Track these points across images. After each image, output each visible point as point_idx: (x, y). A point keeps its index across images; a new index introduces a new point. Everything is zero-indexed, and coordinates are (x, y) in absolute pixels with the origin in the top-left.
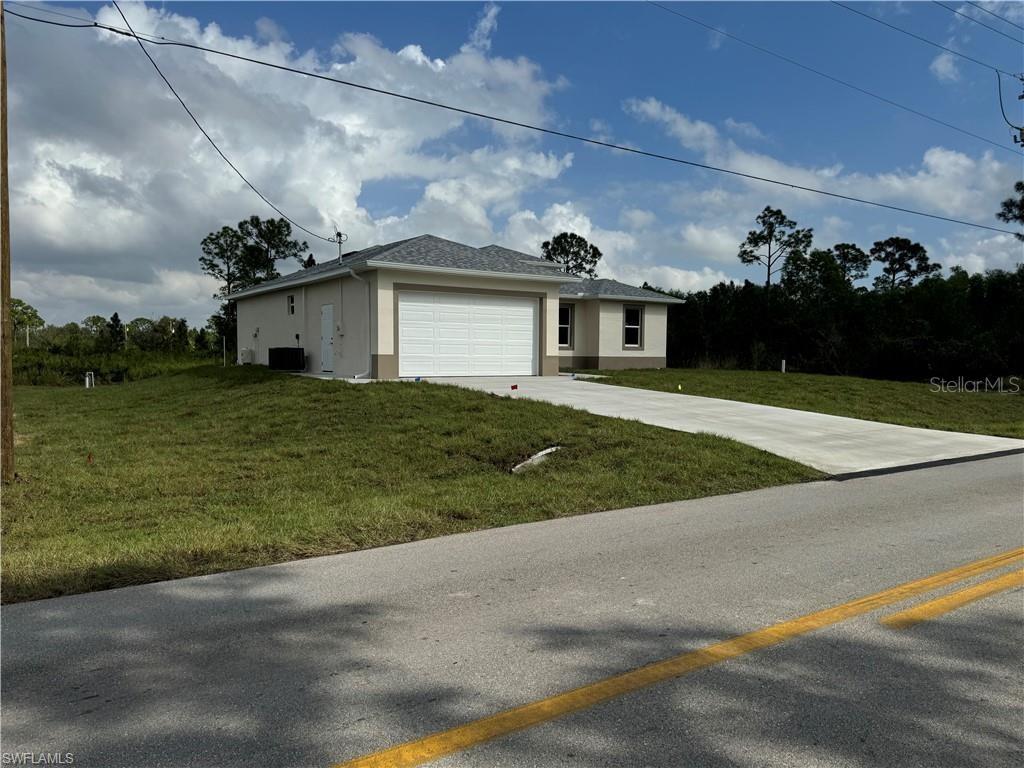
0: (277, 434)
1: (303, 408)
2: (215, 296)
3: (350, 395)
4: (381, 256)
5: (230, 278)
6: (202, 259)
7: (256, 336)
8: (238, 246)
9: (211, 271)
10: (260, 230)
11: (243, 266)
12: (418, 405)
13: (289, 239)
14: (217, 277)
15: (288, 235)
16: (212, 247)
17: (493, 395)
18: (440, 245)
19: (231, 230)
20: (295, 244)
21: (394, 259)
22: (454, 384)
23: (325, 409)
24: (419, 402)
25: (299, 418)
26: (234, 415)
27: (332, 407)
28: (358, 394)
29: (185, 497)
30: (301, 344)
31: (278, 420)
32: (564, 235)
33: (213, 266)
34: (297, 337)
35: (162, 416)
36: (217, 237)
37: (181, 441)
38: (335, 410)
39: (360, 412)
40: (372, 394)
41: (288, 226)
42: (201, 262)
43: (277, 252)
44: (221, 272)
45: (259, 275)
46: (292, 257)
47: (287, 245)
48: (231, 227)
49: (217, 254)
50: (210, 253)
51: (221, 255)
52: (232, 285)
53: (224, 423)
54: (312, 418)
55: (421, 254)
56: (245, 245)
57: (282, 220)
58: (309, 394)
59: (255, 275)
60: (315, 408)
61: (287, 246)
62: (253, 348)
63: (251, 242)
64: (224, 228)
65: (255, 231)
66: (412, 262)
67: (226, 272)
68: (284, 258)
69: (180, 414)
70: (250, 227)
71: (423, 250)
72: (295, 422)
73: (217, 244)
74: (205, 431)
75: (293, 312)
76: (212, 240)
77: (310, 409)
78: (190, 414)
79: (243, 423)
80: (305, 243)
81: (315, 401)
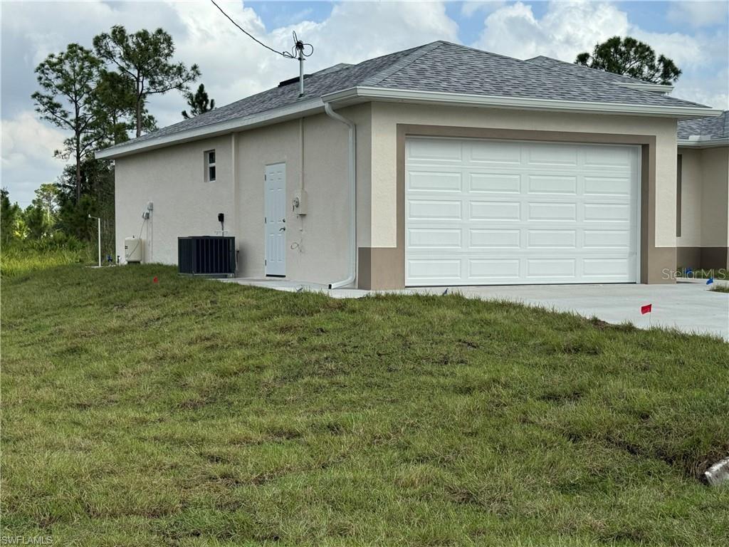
0: (234, 389)
1: (265, 341)
2: (57, 152)
3: (339, 320)
4: (377, 79)
5: (79, 124)
6: (36, 95)
7: (147, 216)
8: (90, 74)
9: (49, 114)
10: (127, 48)
11: (98, 105)
12: (468, 339)
13: (171, 61)
14: (59, 124)
15: (168, 55)
16: (52, 76)
17: (595, 321)
18: (465, 57)
19: (81, 49)
20: (180, 70)
21: (399, 83)
22: (513, 300)
23: (306, 345)
24: (467, 333)
25: (266, 361)
26: (149, 353)
27: (317, 341)
28: (352, 319)
29: (133, 519)
30: (228, 232)
31: (229, 364)
32: (614, 42)
33: (53, 107)
34: (221, 218)
35: (28, 353)
36: (61, 61)
37: (76, 401)
38: (324, 348)
39: (369, 350)
40: (377, 317)
41: (168, 41)
42: (35, 101)
43: (152, 83)
44: (66, 115)
45: (121, 120)
46: (176, 90)
47: (167, 71)
48: (81, 45)
49: (60, 87)
50: (48, 86)
51: (66, 88)
52: (82, 136)
53: (138, 367)
54: (288, 361)
55: (438, 73)
56: (104, 74)
57: (160, 31)
58: (268, 316)
59: (115, 118)
60: (287, 344)
61: (167, 73)
62: (144, 238)
63: (112, 67)
64: (71, 47)
65: (119, 50)
66: (429, 87)
67: (73, 116)
68: (163, 91)
69: (55, 349)
70: (111, 44)
71: (440, 67)
72: (260, 368)
73: (60, 71)
74: (111, 382)
75: (213, 176)
76: (52, 65)
77: (278, 344)
78: (73, 351)
79: (170, 368)
80: (195, 68)
81: (283, 330)
